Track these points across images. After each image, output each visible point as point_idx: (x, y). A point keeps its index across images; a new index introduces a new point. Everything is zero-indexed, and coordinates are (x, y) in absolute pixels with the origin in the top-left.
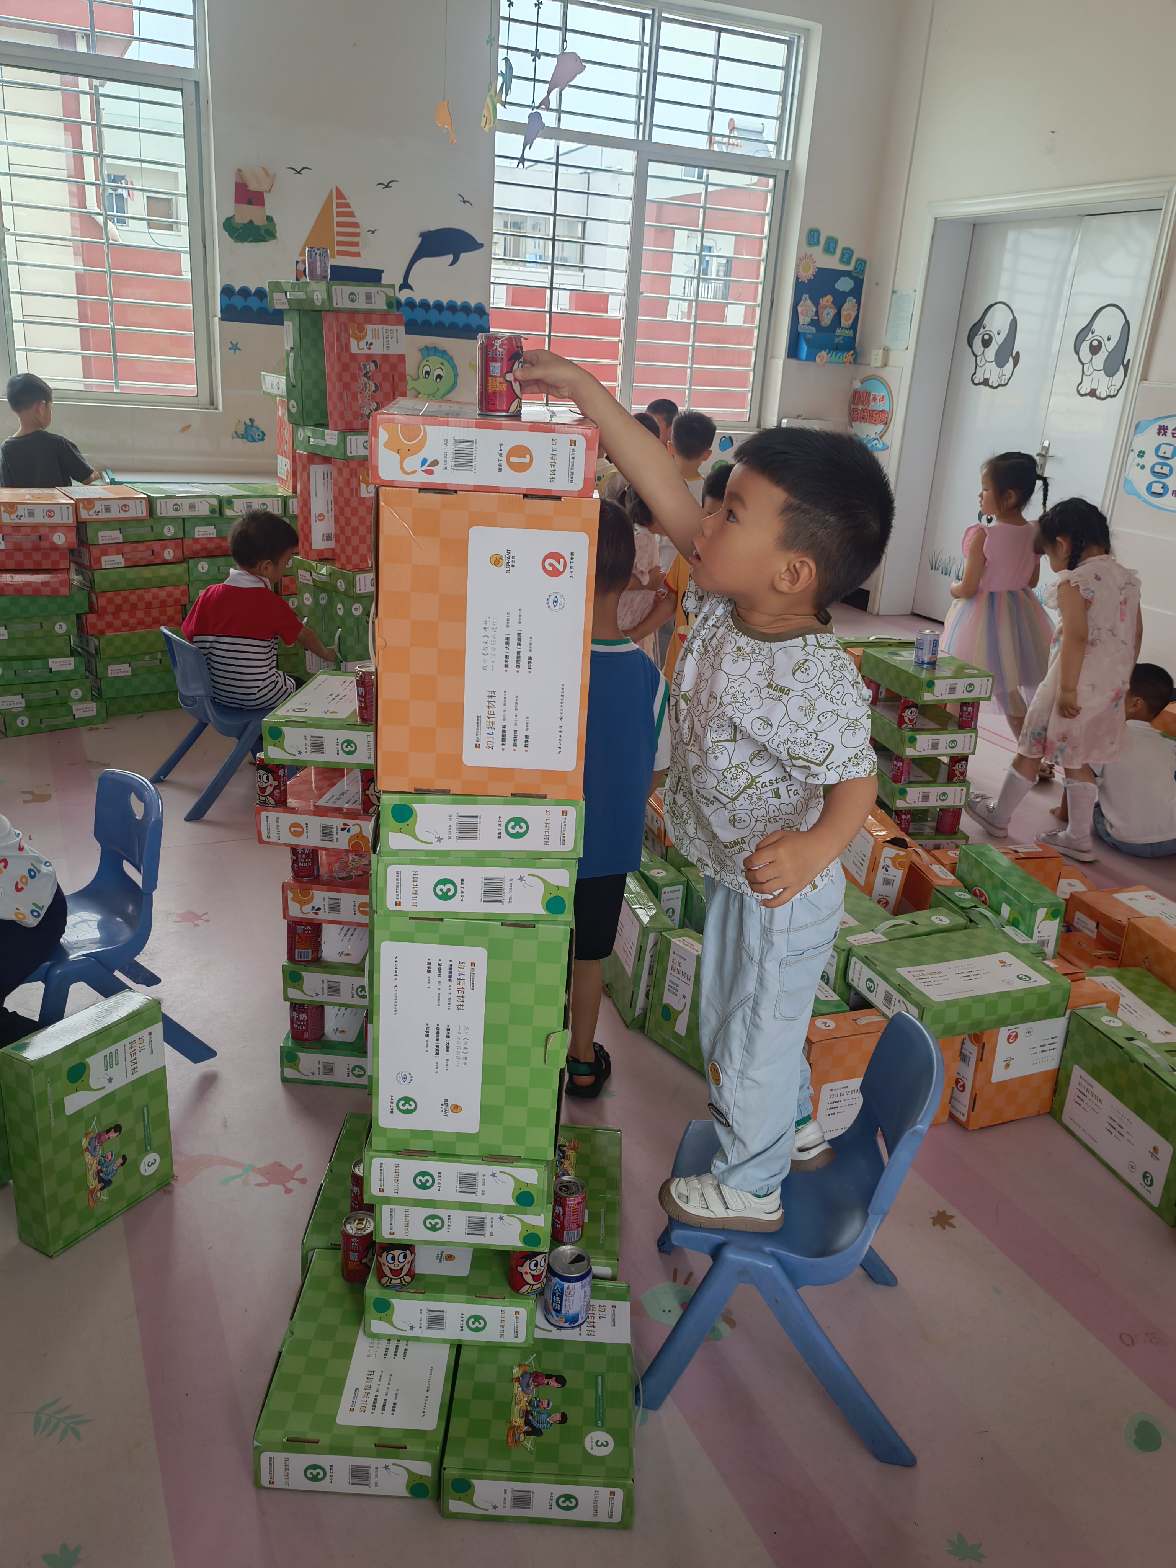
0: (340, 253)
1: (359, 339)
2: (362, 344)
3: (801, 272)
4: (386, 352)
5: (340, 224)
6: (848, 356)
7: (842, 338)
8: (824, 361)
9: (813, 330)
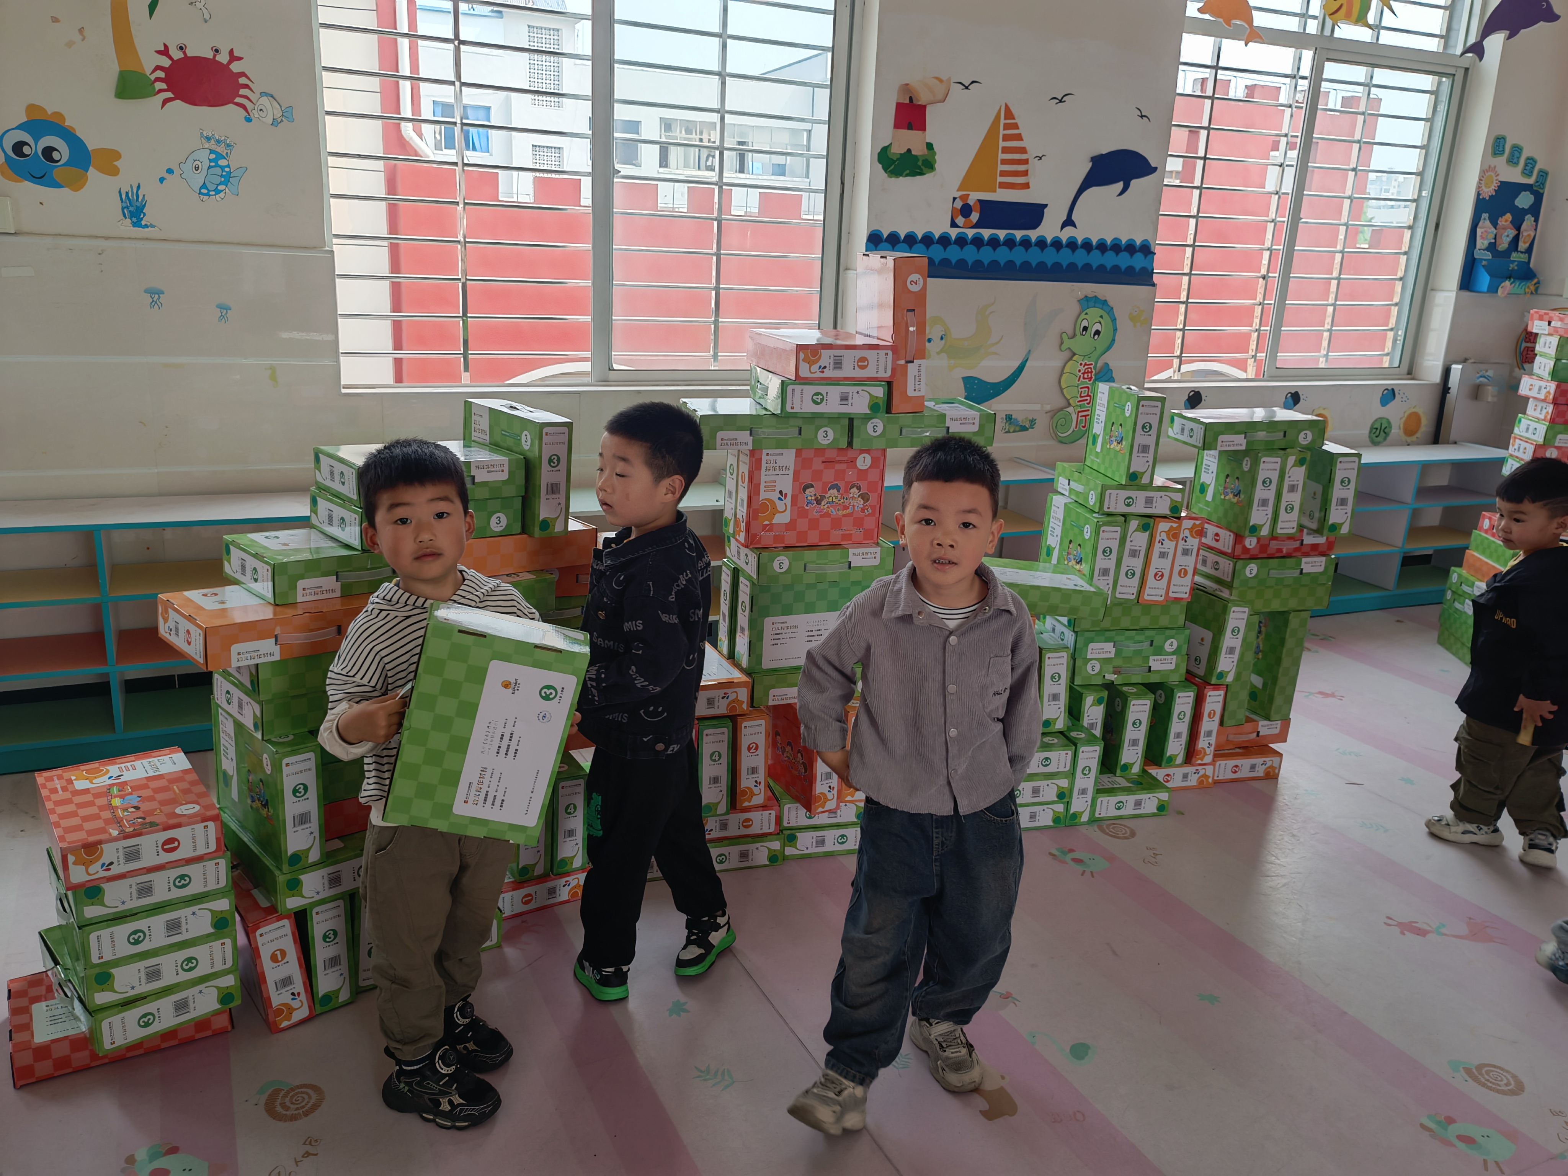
0: (1003, 185)
3: (1483, 188)
5: (1006, 150)
6: (1531, 285)
7: (1516, 263)
8: (1506, 292)
9: (1488, 255)
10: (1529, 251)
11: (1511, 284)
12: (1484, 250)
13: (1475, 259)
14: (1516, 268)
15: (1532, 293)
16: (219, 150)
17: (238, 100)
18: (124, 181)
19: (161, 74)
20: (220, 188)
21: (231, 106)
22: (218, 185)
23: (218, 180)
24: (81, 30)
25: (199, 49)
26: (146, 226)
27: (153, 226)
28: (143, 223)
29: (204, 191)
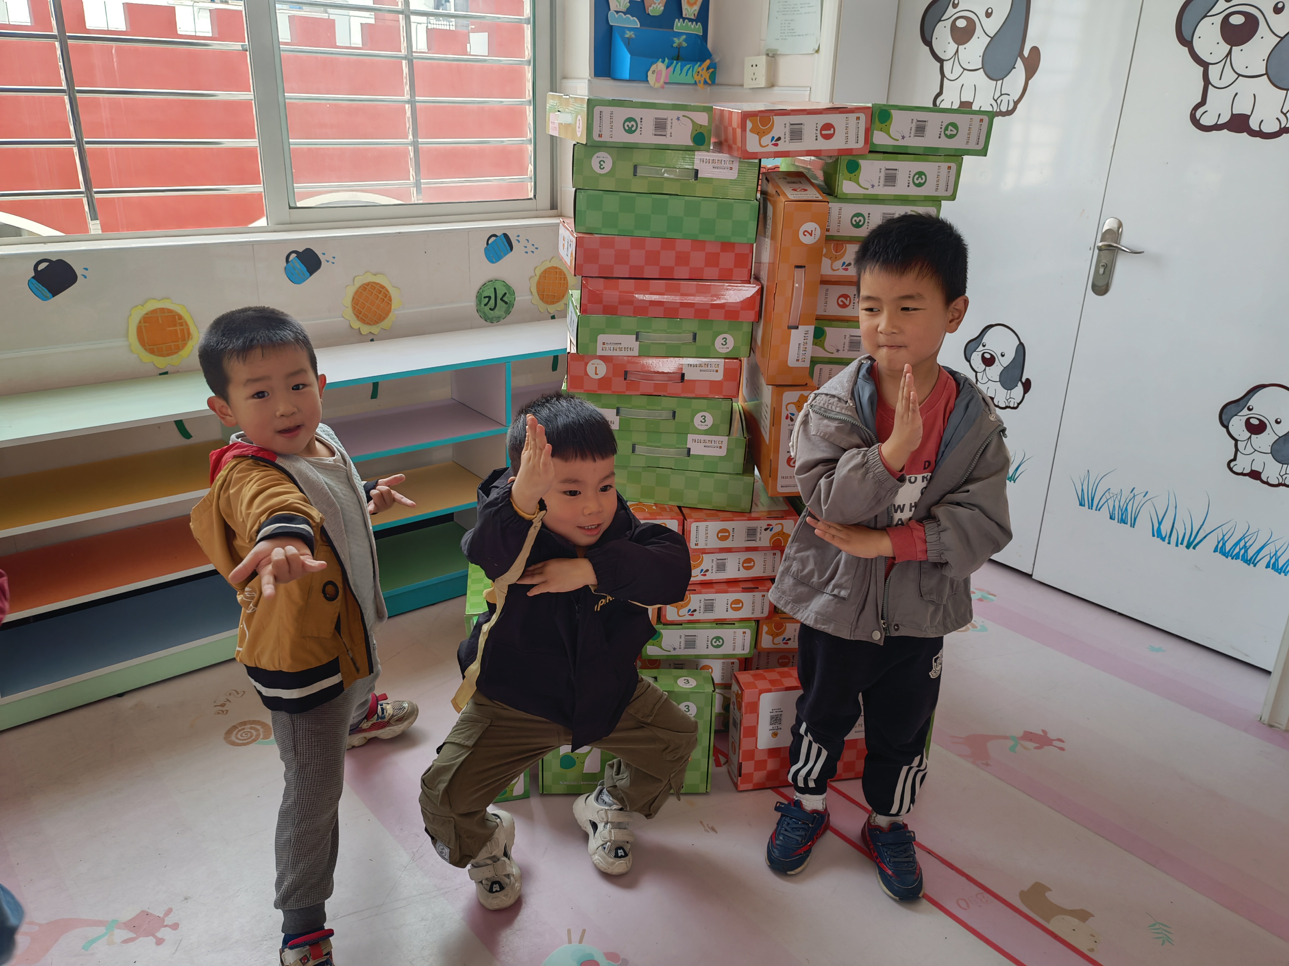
6: (701, 70)
7: (684, 37)
8: (662, 81)
9: (634, 22)
10: (703, 17)
11: (667, 67)
12: (625, 13)
13: (612, 26)
14: (685, 44)
15: (705, 82)
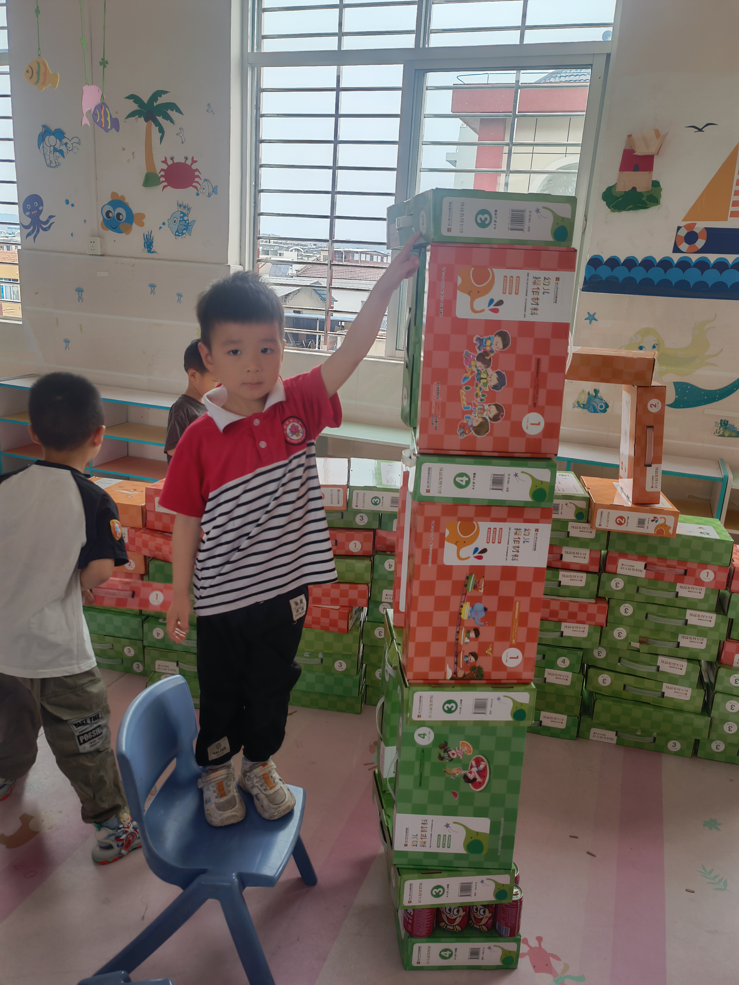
0: (735, 214)
1: (474, 294)
2: (482, 303)
4: (530, 318)
16: (184, 211)
17: (194, 184)
18: (145, 230)
19: (163, 173)
20: (184, 231)
21: (191, 187)
22: (183, 230)
23: (183, 227)
24: (133, 153)
25: (180, 159)
26: (153, 252)
27: (156, 252)
28: (152, 250)
29: (177, 234)
